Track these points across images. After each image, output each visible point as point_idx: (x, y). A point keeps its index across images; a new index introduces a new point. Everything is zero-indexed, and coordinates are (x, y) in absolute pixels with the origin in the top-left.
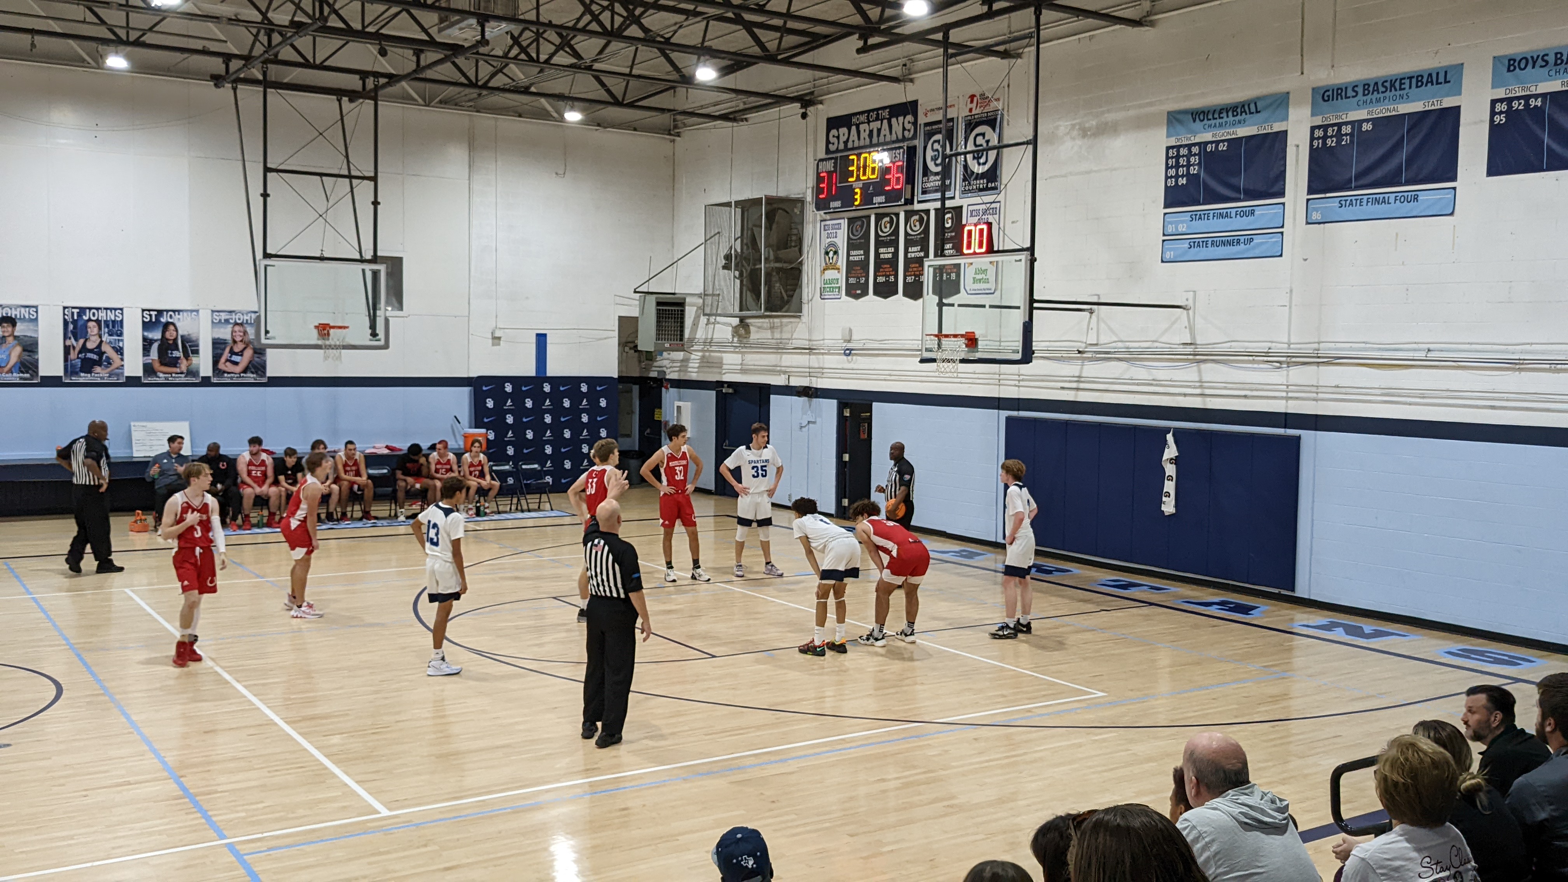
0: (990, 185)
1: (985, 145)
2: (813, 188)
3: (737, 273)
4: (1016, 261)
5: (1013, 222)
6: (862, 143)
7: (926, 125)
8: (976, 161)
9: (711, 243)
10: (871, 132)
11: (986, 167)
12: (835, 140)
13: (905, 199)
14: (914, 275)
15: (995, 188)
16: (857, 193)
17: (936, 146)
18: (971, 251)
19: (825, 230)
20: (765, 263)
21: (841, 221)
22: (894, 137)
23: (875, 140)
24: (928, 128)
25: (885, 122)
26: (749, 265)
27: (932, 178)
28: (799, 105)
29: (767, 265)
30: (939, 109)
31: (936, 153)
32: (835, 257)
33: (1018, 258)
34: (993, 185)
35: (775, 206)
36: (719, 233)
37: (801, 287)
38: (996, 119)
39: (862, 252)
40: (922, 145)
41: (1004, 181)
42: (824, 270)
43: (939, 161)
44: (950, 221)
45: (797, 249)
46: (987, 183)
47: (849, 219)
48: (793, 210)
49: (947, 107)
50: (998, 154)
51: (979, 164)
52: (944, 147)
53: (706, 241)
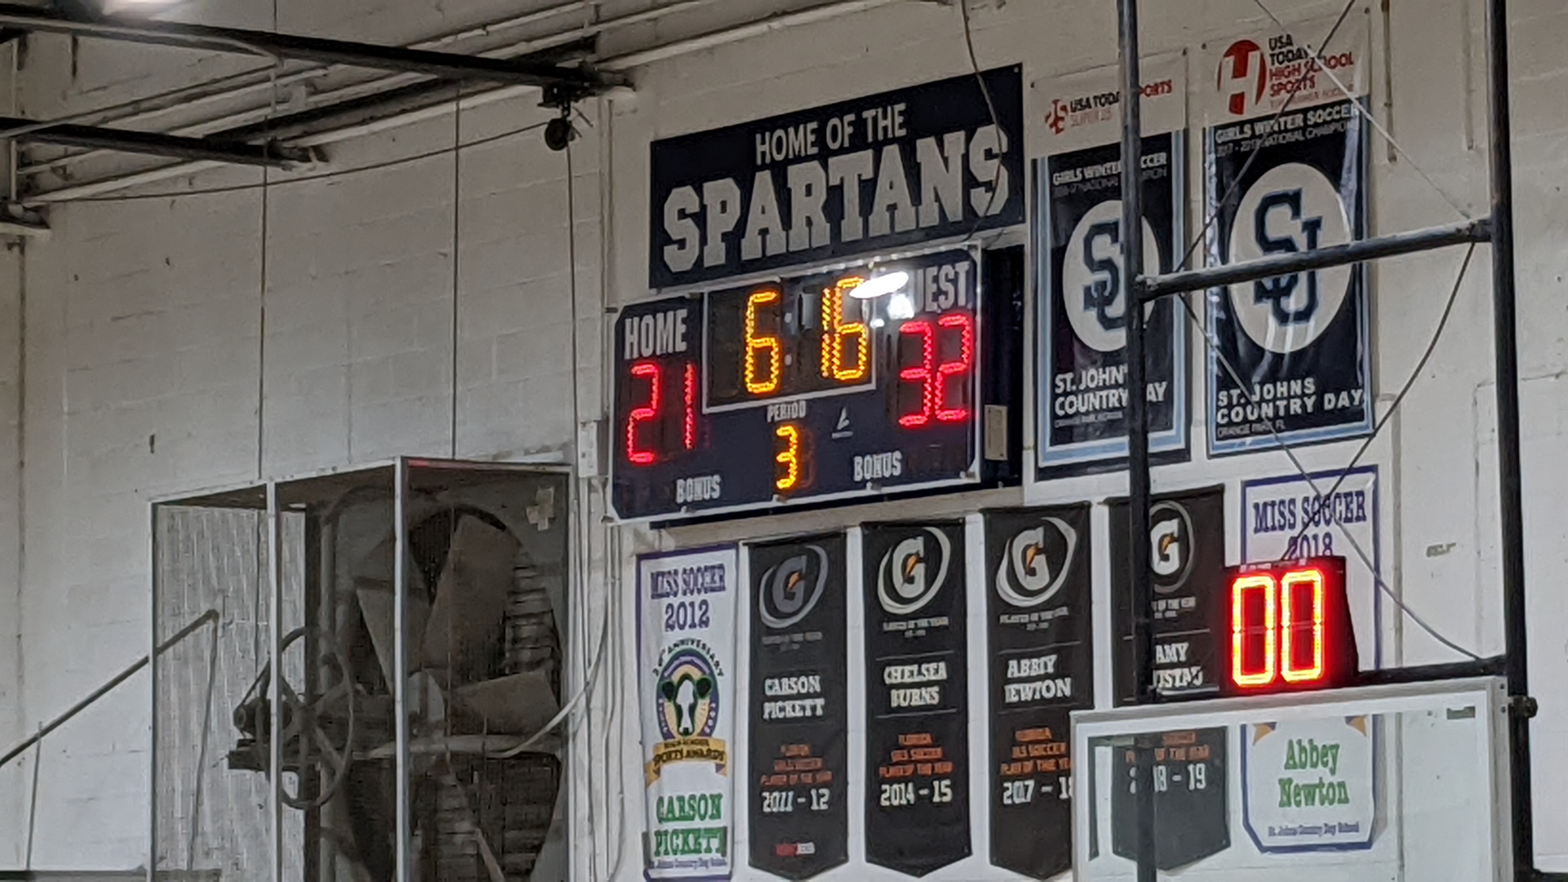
0: (1330, 401)
1: (1301, 241)
2: (602, 424)
3: (291, 783)
4: (1452, 714)
5: (1433, 551)
6: (800, 241)
7: (1060, 162)
8: (1267, 306)
9: (182, 660)
10: (835, 193)
11: (1313, 329)
12: (688, 230)
13: (985, 462)
14: (1035, 774)
15: (1354, 414)
16: (784, 444)
17: (1104, 247)
18: (1266, 677)
19: (656, 595)
20: (410, 737)
21: (725, 557)
22: (930, 217)
23: (852, 229)
24: (1067, 176)
25: (892, 153)
26: (340, 750)
27: (1092, 376)
28: (539, 90)
29: (418, 747)
30: (1111, 99)
31: (1105, 275)
32: (703, 705)
33: (1459, 700)
34: (1344, 400)
35: (446, 499)
36: (212, 615)
37: (562, 833)
38: (1340, 138)
39: (814, 683)
40: (1047, 243)
41: (1388, 384)
42: (658, 759)
43: (1118, 308)
44: (1173, 550)
45: (541, 674)
46: (1320, 394)
47: (754, 547)
48: (526, 518)
49: (1137, 91)
50: (1356, 277)
51: (1283, 317)
52: (1134, 252)
53: (157, 651)
